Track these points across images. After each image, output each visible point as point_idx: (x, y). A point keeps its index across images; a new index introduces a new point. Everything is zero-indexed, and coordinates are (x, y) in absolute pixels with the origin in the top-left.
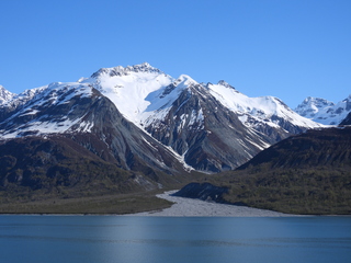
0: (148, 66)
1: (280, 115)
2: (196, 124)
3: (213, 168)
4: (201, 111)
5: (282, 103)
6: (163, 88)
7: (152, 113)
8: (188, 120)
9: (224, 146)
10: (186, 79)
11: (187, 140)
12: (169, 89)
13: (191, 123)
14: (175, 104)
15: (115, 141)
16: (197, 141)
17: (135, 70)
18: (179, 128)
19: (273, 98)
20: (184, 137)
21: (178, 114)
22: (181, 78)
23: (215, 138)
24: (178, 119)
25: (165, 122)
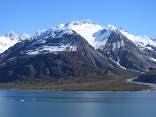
0: (90, 21)
1: (151, 44)
2: (121, 48)
3: (136, 68)
4: (122, 42)
5: (151, 39)
6: (99, 31)
7: (98, 42)
8: (117, 46)
9: (136, 58)
10: (111, 27)
11: (118, 55)
12: (104, 31)
13: (119, 47)
14: (109, 38)
15: (88, 55)
16: (123, 56)
17: (84, 23)
18: (113, 49)
19: (146, 36)
20: (117, 54)
21: (112, 43)
22: (109, 26)
23: (131, 54)
24: (112, 45)
25: (106, 47)
